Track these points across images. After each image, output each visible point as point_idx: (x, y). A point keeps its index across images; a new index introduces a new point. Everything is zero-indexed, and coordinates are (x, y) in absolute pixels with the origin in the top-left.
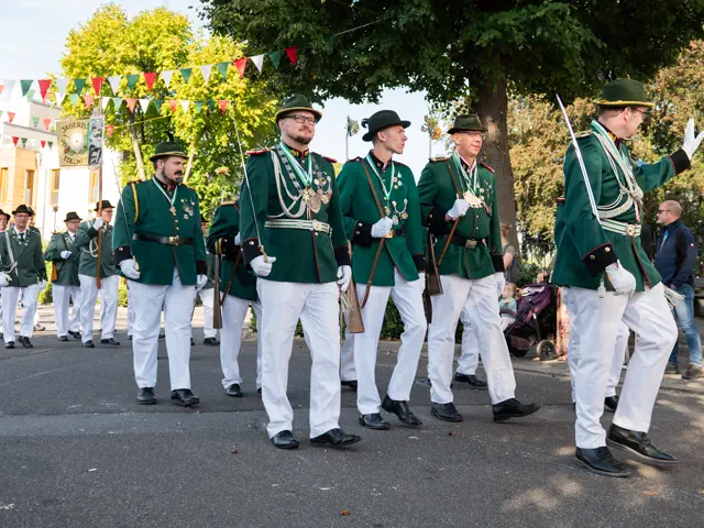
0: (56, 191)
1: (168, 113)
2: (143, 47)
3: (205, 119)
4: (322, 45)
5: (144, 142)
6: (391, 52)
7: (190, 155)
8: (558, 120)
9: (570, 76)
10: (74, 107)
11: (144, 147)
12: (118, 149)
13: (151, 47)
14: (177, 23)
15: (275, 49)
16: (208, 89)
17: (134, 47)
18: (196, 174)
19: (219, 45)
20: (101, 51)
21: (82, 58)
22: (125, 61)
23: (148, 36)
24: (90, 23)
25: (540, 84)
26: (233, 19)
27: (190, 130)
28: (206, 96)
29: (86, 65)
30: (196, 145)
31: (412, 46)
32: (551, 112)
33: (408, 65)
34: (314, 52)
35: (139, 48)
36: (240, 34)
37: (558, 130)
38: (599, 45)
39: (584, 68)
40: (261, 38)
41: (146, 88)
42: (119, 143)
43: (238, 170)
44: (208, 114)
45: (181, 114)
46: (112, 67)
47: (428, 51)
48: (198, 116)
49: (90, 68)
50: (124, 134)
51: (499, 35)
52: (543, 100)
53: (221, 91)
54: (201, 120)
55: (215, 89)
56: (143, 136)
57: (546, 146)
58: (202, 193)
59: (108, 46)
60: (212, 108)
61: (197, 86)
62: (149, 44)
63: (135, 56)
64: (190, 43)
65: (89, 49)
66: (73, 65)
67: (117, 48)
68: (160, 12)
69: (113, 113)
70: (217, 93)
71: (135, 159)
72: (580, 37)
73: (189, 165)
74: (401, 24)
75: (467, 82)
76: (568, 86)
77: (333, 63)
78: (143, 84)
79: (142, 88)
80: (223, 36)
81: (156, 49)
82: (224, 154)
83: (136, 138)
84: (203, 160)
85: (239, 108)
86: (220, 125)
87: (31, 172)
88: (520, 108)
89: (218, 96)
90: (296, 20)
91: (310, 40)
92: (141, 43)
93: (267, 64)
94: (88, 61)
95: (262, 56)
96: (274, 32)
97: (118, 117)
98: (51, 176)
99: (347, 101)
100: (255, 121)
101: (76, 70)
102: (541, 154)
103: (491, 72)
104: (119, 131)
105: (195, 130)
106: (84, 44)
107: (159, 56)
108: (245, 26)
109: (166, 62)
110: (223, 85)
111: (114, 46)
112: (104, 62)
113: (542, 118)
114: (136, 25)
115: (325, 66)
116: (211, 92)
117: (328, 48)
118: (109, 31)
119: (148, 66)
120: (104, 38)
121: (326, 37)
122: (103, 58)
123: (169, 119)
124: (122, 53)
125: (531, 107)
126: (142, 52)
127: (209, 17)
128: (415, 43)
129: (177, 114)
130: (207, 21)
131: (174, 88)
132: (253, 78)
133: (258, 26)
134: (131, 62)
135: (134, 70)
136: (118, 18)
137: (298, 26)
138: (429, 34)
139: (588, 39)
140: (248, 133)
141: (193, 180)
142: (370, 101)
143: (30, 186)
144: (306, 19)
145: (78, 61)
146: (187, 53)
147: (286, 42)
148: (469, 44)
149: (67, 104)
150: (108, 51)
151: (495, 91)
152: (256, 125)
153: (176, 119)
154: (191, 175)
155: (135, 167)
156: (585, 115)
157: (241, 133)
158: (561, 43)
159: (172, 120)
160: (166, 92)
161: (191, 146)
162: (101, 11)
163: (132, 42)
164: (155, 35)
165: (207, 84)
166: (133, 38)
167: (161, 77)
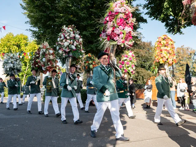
7: (28, 65)
13: (19, 42)
14: (25, 37)
17: (16, 42)
18: (29, 69)
20: (8, 43)
22: (13, 45)
24: (5, 36)
27: (28, 60)
30: (29, 63)
35: (17, 42)
46: (11, 46)
49: (6, 46)
58: (30, 73)
62: (19, 41)
64: (28, 42)
65: (6, 42)
66: (1, 45)
68: (22, 35)
73: (27, 67)
79: (17, 51)
84: (30, 66)
94: (5, 44)
101: (2, 46)
105: (29, 60)
106: (4, 41)
107: (21, 44)
109: (23, 45)
111: (11, 41)
114: (16, 37)
118: (10, 38)
119: (19, 46)
120: (9, 40)
124: (13, 43)
126: (17, 43)
131: (24, 51)
134: (15, 45)
135: (16, 47)
136: (12, 35)
141: (28, 70)
145: (3, 44)
146: (28, 44)
150: (10, 42)
154: (28, 69)
161: (28, 63)
162: (8, 34)
164: (20, 40)
165: (32, 50)
166: (15, 40)
167: (21, 49)
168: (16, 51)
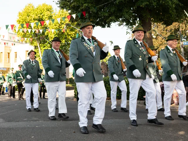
0: (16, 58)
1: (47, 34)
2: (39, 15)
3: (58, 35)
4: (93, 10)
5: (40, 43)
6: (114, 11)
8: (166, 30)
9: (171, 15)
10: (20, 34)
11: (40, 45)
12: (33, 46)
13: (42, 15)
14: (49, 7)
15: (79, 12)
16: (59, 26)
17: (37, 15)
19: (61, 13)
20: (27, 17)
21: (22, 19)
22: (34, 20)
23: (40, 12)
24: (24, 9)
25: (162, 19)
26: (66, 4)
28: (58, 28)
29: (24, 21)
31: (120, 9)
32: (164, 28)
33: (119, 15)
34: (91, 12)
35: (38, 15)
36: (68, 8)
37: (166, 34)
38: (181, 5)
39: (176, 12)
40: (74, 9)
41: (41, 27)
42: (33, 44)
43: (68, 50)
44: (59, 34)
45: (51, 34)
46: (31, 21)
47: (125, 10)
48: (56, 34)
49: (25, 22)
50: (35, 41)
51: (148, 3)
52: (162, 24)
53: (62, 27)
54: (57, 36)
55: (61, 26)
56: (40, 41)
57: (163, 39)
59: (29, 15)
60: (60, 32)
61: (55, 25)
62: (41, 14)
63: (37, 18)
64: (53, 13)
65: (24, 16)
66: (20, 21)
67: (32, 16)
68: (44, 5)
69: (31, 35)
70: (61, 27)
71: (38, 48)
72: (174, 3)
74: (117, 2)
75: (138, 19)
76: (171, 18)
77: (96, 16)
78: (40, 26)
79: (39, 27)
80: (63, 9)
81: (43, 15)
82: (64, 46)
83: (38, 42)
85: (68, 31)
86: (62, 37)
87: (9, 53)
88: (154, 27)
89: (61, 29)
90: (85, 3)
91: (89, 9)
92: (39, 14)
93: (77, 17)
94: (24, 20)
95: (75, 14)
96: (78, 7)
97: (33, 36)
98: (14, 54)
99: (101, 27)
100: (72, 35)
101: (21, 23)
102: (161, 42)
103: (146, 16)
104: (33, 40)
106: (23, 15)
107: (44, 18)
108: (70, 6)
109: (46, 19)
110: (63, 25)
111: (31, 15)
112: (28, 20)
113: (161, 30)
114: (37, 9)
115: (94, 16)
116: (59, 27)
117: (95, 11)
118: (30, 11)
120: (28, 13)
121: (95, 7)
122: (28, 19)
123: (47, 36)
124: (33, 17)
125: (158, 27)
126: (39, 17)
127: (59, 4)
128: (121, 8)
129: (50, 34)
130: (59, 5)
131: (49, 27)
132: (72, 21)
133: (74, 6)
134: (36, 20)
136: (32, 7)
137: (86, 5)
138: (126, 5)
139: (177, 3)
140: (71, 39)
142: (108, 27)
143: (9, 57)
144: (88, 2)
145: (21, 20)
146: (52, 16)
147: (82, 10)
148: (139, 7)
149: (19, 33)
150: (30, 17)
151: (147, 21)
152: (73, 36)
153: (49, 36)
155: (38, 51)
156: (175, 29)
157: (69, 39)
158: (168, 5)
159: (48, 36)
160: (46, 28)
162: (27, 5)
163: (36, 14)
164: (43, 11)
165: (58, 25)
166: (36, 12)
167: (45, 24)
168: (37, 27)
